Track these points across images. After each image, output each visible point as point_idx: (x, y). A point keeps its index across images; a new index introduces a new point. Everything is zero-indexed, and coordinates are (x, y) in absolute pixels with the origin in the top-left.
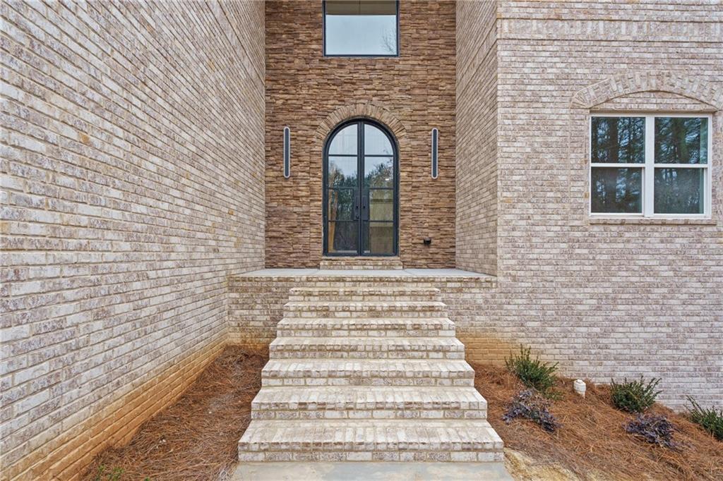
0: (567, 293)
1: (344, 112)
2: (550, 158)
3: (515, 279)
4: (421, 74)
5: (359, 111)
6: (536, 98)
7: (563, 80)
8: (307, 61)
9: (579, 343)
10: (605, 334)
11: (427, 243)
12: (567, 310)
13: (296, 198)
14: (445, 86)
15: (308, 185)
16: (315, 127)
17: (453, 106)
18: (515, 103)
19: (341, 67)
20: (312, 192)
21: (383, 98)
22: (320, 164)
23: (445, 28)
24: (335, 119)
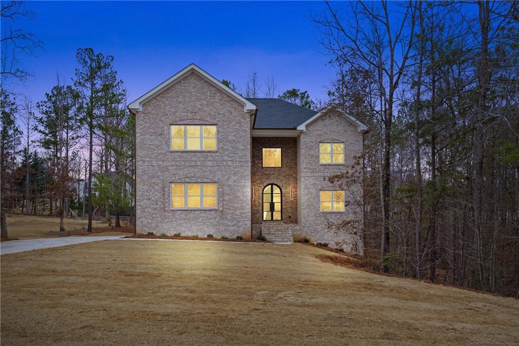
0: (316, 227)
1: (268, 182)
2: (312, 200)
3: (305, 224)
4: (288, 172)
5: (272, 182)
6: (309, 188)
7: (314, 184)
8: (258, 169)
9: (318, 237)
10: (323, 235)
11: (290, 217)
12: (316, 230)
13: (255, 205)
14: (294, 175)
15: (258, 202)
16: (260, 187)
17: (296, 181)
18: (304, 189)
19: (267, 170)
20: (259, 203)
21: (278, 179)
22: (261, 196)
23: (294, 160)
24: (265, 184)
